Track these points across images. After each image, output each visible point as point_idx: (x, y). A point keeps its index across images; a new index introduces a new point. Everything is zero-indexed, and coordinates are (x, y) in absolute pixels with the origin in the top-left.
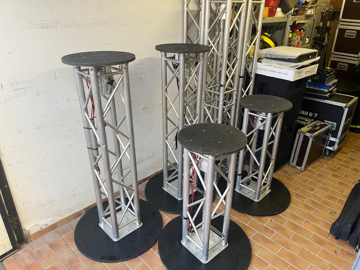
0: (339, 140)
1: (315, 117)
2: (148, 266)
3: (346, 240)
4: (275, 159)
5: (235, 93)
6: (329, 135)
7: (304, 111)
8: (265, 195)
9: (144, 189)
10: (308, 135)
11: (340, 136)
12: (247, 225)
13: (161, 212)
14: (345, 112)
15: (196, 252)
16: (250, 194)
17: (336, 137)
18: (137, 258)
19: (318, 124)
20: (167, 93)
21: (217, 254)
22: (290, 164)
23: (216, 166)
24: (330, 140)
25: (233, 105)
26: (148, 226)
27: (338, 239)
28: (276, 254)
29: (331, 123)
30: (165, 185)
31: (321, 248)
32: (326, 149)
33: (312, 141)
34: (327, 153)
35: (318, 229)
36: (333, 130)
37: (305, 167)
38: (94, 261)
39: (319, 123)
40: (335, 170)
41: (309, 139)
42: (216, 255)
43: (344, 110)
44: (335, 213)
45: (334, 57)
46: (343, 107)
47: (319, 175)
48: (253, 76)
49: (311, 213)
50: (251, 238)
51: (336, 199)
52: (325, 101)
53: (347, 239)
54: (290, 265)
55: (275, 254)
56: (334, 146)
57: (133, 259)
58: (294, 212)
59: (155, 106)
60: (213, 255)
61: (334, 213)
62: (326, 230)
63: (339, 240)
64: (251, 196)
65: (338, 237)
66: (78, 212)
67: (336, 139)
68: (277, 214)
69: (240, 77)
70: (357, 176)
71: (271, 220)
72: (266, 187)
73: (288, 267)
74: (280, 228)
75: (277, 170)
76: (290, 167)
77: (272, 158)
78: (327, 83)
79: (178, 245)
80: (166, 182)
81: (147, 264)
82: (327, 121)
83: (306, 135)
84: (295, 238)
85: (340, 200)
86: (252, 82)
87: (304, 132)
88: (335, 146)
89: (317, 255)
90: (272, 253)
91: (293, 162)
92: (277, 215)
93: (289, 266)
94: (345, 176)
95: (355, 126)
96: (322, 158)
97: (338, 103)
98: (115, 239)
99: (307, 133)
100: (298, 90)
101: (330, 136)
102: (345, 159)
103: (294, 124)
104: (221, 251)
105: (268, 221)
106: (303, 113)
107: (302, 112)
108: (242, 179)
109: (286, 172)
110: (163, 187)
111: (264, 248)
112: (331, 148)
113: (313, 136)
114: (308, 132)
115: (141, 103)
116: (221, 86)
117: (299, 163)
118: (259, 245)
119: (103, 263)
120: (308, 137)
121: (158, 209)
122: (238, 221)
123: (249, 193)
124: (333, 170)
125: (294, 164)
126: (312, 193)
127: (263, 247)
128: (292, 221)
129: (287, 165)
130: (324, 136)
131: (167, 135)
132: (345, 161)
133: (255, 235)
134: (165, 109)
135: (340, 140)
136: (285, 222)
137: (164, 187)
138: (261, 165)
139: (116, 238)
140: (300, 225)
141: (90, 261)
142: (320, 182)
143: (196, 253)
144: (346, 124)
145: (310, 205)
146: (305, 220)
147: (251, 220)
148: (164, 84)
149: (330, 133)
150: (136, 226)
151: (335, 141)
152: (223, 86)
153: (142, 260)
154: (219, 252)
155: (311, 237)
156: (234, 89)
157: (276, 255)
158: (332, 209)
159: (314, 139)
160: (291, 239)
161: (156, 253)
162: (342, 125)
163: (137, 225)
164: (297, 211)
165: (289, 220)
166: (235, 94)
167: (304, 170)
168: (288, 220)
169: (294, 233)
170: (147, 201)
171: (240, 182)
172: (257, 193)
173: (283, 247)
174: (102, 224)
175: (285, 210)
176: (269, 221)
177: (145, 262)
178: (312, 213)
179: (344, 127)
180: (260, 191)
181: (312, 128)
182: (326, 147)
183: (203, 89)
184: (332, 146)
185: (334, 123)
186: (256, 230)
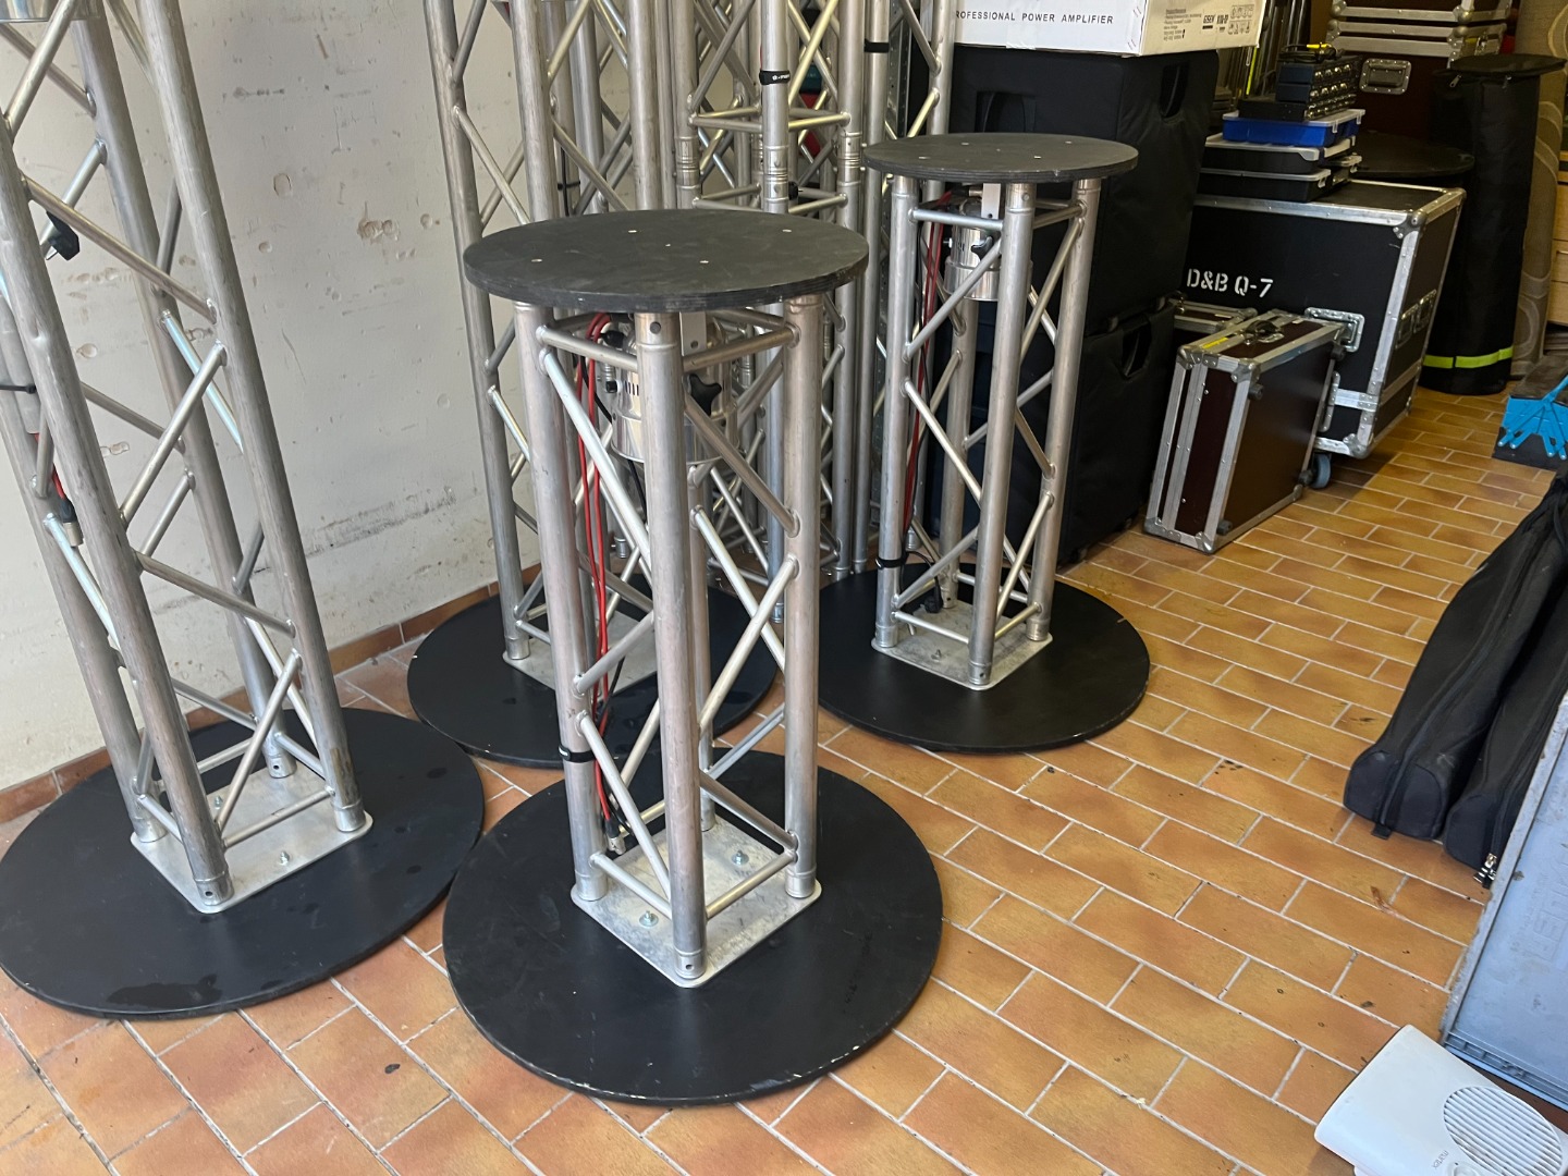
0: (1376, 399)
1: (1262, 295)
2: (379, 1024)
3: (1427, 837)
4: (1062, 469)
5: (850, 134)
6: (1332, 381)
7: (1211, 274)
8: (1023, 661)
9: (407, 667)
10: (1229, 364)
11: (1381, 380)
12: (929, 796)
13: (484, 766)
14: (1403, 253)
15: (647, 937)
16: (945, 662)
17: (1361, 385)
18: (320, 992)
19: (1278, 324)
20: (463, 108)
21: (757, 937)
22: (1146, 525)
23: (693, 410)
24: (1337, 403)
25: (842, 204)
26: (401, 830)
27: (1386, 836)
28: (1069, 919)
29: (1338, 315)
30: (512, 636)
31: (1302, 879)
32: (1318, 453)
33: (1250, 396)
34: (1325, 473)
35: (1286, 799)
36: (1349, 354)
37: (1219, 532)
38: (78, 1018)
39: (1283, 319)
40: (1365, 545)
41: (1234, 386)
42: (752, 944)
43: (1400, 242)
44: (1366, 720)
45: (1343, 34)
46: (1392, 227)
47: (1284, 567)
48: (941, 57)
49: (1248, 727)
50: (942, 855)
51: (1373, 662)
52: (1309, 209)
53: (1434, 829)
54: (1139, 967)
55: (1064, 921)
56: (1356, 432)
57: (299, 996)
58: (1166, 727)
59: (431, 223)
60: (734, 944)
61: (1363, 723)
62: (1324, 797)
63: (1395, 838)
64: (950, 667)
65: (1386, 825)
66: (26, 787)
67: (1364, 395)
68: (1080, 740)
69: (870, 47)
70: (1468, 563)
71: (1050, 770)
72: (1025, 621)
73: (1131, 978)
74: (1094, 804)
75: (1084, 553)
76: (1147, 539)
77: (1048, 464)
78: (1317, 117)
79: (555, 909)
80: (519, 623)
81: (372, 1017)
82: (1320, 311)
83: (1219, 367)
84: (1169, 843)
85: (1391, 666)
86: (938, 90)
87: (1207, 355)
88: (1360, 431)
89: (1281, 915)
90: (1050, 917)
91: (1160, 515)
92: (1080, 748)
93: (1135, 973)
94: (1413, 564)
95: (1451, 359)
96: (1300, 498)
97: (1373, 211)
98: (209, 903)
99: (1224, 358)
100: (1172, 123)
101: (1336, 385)
102: (1407, 498)
103: (1157, 316)
104: (781, 920)
105: (1036, 774)
106: (1207, 284)
107: (1202, 278)
108: (904, 584)
109: (1129, 562)
110: (505, 656)
111: (1007, 895)
112: (1341, 447)
113: (1251, 366)
114: (1230, 353)
115: (341, 193)
116: (766, 78)
117: (1192, 518)
118: (983, 883)
119: (127, 1024)
120: (1229, 374)
121: (467, 750)
122: (884, 781)
123: (940, 655)
124: (1351, 543)
125: (1168, 523)
126: (1256, 641)
127: (1001, 892)
128: (1154, 769)
129: (1135, 532)
130: (1306, 388)
131: (495, 355)
132: (1409, 506)
133: (967, 839)
134: (463, 206)
135: (1387, 398)
136: (1120, 772)
137: (509, 655)
138: (991, 496)
139: (208, 893)
140: (1196, 783)
141: (53, 1019)
142: (1292, 594)
143: (645, 940)
144: (1409, 318)
145: (1244, 692)
146: (1219, 759)
147: (947, 773)
148: (442, 57)
149: (1336, 369)
150: (334, 831)
151: (1359, 405)
152: (775, 78)
153: (348, 994)
154: (771, 927)
155: (1252, 833)
156: (845, 114)
157: (1071, 924)
158: (1350, 703)
159: (1259, 382)
160: (1146, 849)
161: (429, 959)
162: (1391, 321)
163: (343, 829)
164: (1183, 721)
165: (1138, 765)
166: (848, 140)
167: (1217, 550)
168: (1136, 762)
169: (1163, 818)
170: (417, 719)
171: (895, 601)
172: (980, 646)
173: (1108, 887)
174: (151, 835)
175: (1121, 720)
176: (1040, 775)
177: (361, 1006)
178: (1253, 728)
179: (1403, 333)
180: (992, 640)
181: (1246, 340)
182: (1316, 440)
183: (682, 115)
184: (1347, 435)
185: (1351, 315)
186: (973, 817)
